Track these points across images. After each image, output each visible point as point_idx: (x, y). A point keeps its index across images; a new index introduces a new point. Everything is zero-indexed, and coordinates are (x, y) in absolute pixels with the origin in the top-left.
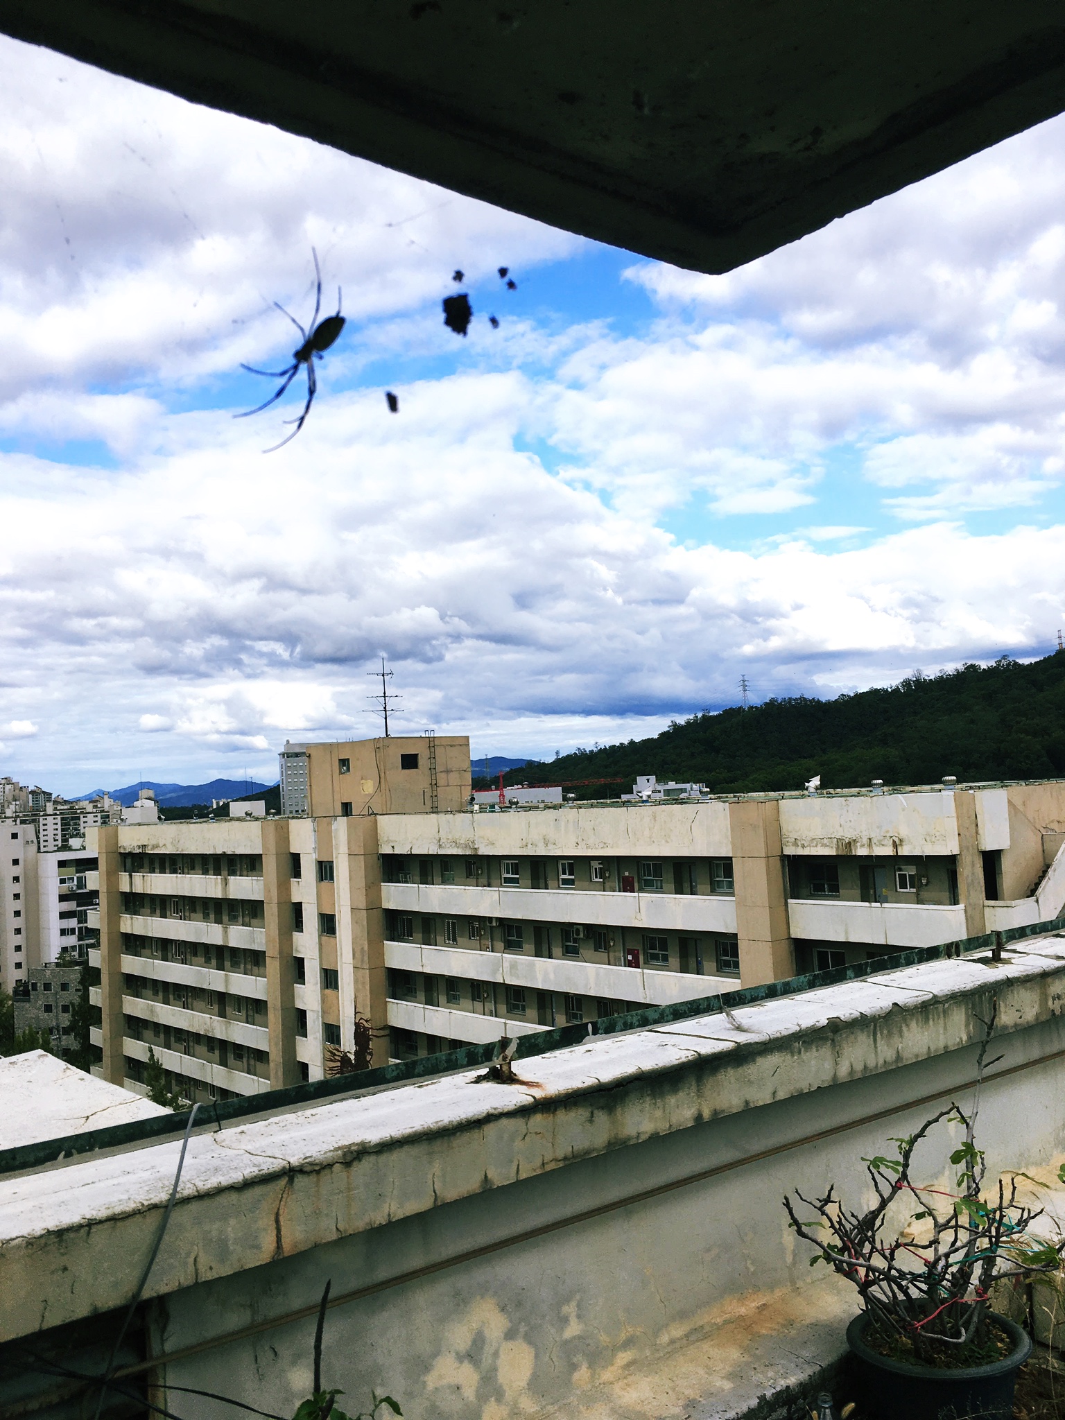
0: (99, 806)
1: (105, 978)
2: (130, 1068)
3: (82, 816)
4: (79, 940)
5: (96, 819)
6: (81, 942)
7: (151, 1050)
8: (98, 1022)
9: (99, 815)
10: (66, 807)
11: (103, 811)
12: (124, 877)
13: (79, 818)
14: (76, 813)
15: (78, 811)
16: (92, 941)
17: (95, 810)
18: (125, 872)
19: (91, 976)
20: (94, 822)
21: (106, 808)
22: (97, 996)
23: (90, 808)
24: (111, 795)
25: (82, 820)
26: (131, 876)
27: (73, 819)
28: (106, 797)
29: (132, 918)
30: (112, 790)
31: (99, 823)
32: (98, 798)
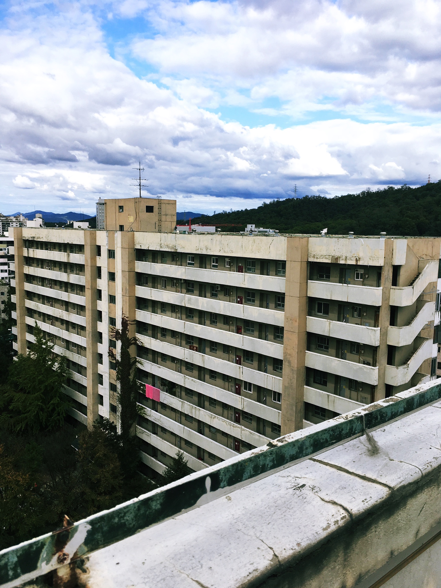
0: (18, 219)
1: (17, 291)
2: (28, 329)
3: (11, 223)
4: (9, 275)
5: (17, 225)
6: (10, 276)
7: (36, 323)
8: (15, 309)
9: (18, 223)
10: (4, 219)
11: (20, 221)
12: (25, 250)
13: (9, 224)
14: (8, 221)
15: (9, 221)
16: (13, 276)
17: (16, 221)
18: (26, 248)
19: (12, 291)
20: (16, 226)
21: (21, 220)
22: (14, 299)
23: (14, 220)
24: (23, 215)
25: (11, 224)
26: (28, 250)
27: (7, 224)
28: (21, 216)
29: (29, 268)
30: (24, 213)
31: (18, 226)
32: (18, 216)
